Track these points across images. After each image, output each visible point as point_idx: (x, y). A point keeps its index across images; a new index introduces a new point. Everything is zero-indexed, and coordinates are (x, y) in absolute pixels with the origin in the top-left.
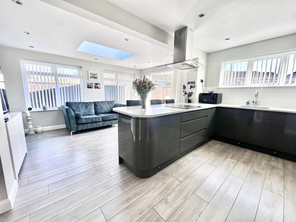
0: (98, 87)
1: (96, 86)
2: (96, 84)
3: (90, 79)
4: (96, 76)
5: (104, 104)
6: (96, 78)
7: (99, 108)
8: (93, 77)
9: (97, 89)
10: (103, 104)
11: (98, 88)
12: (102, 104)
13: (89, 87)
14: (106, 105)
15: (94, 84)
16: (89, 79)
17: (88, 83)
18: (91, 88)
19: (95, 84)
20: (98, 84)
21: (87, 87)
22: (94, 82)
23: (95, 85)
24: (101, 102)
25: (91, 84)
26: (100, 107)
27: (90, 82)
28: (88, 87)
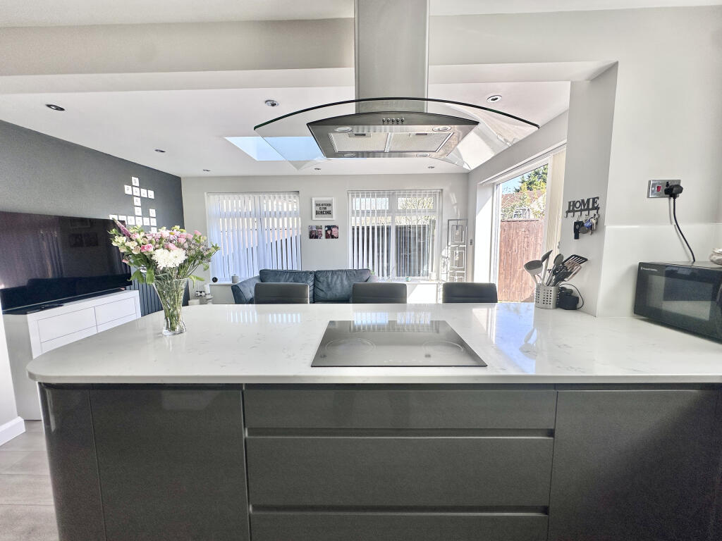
0: (333, 234)
1: (329, 232)
2: (329, 228)
3: (316, 217)
4: (328, 209)
5: (338, 277)
6: (329, 213)
7: (322, 286)
8: (322, 213)
9: (330, 240)
10: (336, 277)
11: (333, 237)
12: (332, 278)
13: (314, 235)
14: (342, 280)
15: (323, 227)
16: (314, 218)
17: (311, 227)
18: (316, 237)
19: (327, 229)
20: (334, 226)
21: (308, 236)
22: (324, 225)
23: (326, 231)
24: (332, 271)
25: (317, 227)
26: (325, 283)
27: (314, 224)
28: (311, 237)
